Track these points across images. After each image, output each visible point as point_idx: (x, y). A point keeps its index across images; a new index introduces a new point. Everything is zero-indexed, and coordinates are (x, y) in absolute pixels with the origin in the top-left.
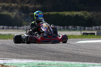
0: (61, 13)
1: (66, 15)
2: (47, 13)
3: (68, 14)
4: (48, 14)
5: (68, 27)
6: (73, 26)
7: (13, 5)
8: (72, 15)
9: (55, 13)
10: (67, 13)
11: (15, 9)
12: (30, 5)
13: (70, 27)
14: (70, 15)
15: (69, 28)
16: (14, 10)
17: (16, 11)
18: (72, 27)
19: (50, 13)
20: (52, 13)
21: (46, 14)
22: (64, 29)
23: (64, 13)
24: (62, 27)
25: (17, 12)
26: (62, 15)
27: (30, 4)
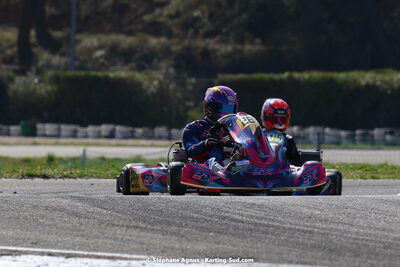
0: (341, 76)
1: (363, 83)
2: (285, 75)
3: (371, 82)
4: (291, 79)
5: (371, 132)
6: (388, 130)
7: (153, 41)
8: (386, 87)
9: (317, 75)
10: (367, 78)
11: (160, 59)
12: (219, 42)
13: (377, 132)
14: (378, 83)
15: (373, 136)
16: (155, 60)
17: (163, 65)
18: (386, 133)
19: (296, 75)
20: (306, 75)
21: (282, 81)
22: (352, 139)
23: (355, 75)
24: (343, 133)
25: (167, 68)
26: (345, 82)
27: (218, 38)
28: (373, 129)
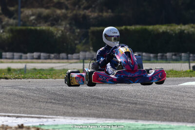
0: (150, 28)
1: (161, 31)
2: (123, 27)
3: (165, 30)
4: (126, 29)
5: (165, 55)
6: (174, 53)
7: (59, 12)
8: (172, 32)
9: (138, 27)
10: (162, 28)
11: (62, 20)
12: (90, 12)
13: (168, 55)
14: (168, 31)
15: (166, 56)
16: (60, 21)
17: (64, 23)
18: (173, 55)
19: (129, 27)
20: (133, 27)
21: (121, 30)
22: (156, 58)
23: (157, 27)
24: (152, 55)
25: (66, 25)
26: (152, 31)
27: (90, 10)
28: (166, 53)
